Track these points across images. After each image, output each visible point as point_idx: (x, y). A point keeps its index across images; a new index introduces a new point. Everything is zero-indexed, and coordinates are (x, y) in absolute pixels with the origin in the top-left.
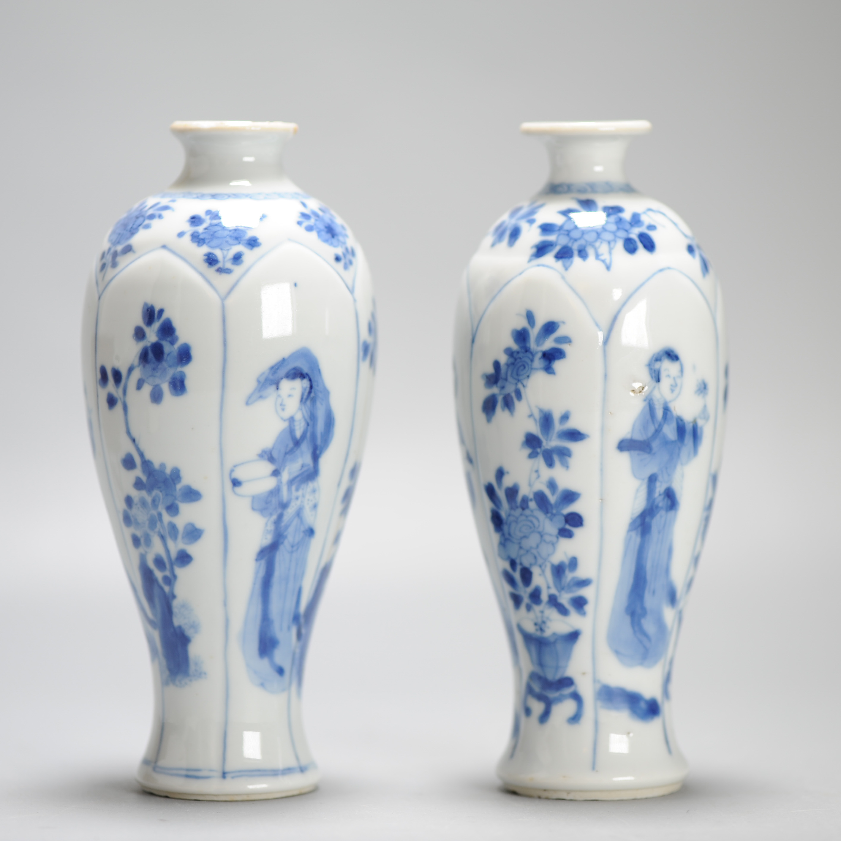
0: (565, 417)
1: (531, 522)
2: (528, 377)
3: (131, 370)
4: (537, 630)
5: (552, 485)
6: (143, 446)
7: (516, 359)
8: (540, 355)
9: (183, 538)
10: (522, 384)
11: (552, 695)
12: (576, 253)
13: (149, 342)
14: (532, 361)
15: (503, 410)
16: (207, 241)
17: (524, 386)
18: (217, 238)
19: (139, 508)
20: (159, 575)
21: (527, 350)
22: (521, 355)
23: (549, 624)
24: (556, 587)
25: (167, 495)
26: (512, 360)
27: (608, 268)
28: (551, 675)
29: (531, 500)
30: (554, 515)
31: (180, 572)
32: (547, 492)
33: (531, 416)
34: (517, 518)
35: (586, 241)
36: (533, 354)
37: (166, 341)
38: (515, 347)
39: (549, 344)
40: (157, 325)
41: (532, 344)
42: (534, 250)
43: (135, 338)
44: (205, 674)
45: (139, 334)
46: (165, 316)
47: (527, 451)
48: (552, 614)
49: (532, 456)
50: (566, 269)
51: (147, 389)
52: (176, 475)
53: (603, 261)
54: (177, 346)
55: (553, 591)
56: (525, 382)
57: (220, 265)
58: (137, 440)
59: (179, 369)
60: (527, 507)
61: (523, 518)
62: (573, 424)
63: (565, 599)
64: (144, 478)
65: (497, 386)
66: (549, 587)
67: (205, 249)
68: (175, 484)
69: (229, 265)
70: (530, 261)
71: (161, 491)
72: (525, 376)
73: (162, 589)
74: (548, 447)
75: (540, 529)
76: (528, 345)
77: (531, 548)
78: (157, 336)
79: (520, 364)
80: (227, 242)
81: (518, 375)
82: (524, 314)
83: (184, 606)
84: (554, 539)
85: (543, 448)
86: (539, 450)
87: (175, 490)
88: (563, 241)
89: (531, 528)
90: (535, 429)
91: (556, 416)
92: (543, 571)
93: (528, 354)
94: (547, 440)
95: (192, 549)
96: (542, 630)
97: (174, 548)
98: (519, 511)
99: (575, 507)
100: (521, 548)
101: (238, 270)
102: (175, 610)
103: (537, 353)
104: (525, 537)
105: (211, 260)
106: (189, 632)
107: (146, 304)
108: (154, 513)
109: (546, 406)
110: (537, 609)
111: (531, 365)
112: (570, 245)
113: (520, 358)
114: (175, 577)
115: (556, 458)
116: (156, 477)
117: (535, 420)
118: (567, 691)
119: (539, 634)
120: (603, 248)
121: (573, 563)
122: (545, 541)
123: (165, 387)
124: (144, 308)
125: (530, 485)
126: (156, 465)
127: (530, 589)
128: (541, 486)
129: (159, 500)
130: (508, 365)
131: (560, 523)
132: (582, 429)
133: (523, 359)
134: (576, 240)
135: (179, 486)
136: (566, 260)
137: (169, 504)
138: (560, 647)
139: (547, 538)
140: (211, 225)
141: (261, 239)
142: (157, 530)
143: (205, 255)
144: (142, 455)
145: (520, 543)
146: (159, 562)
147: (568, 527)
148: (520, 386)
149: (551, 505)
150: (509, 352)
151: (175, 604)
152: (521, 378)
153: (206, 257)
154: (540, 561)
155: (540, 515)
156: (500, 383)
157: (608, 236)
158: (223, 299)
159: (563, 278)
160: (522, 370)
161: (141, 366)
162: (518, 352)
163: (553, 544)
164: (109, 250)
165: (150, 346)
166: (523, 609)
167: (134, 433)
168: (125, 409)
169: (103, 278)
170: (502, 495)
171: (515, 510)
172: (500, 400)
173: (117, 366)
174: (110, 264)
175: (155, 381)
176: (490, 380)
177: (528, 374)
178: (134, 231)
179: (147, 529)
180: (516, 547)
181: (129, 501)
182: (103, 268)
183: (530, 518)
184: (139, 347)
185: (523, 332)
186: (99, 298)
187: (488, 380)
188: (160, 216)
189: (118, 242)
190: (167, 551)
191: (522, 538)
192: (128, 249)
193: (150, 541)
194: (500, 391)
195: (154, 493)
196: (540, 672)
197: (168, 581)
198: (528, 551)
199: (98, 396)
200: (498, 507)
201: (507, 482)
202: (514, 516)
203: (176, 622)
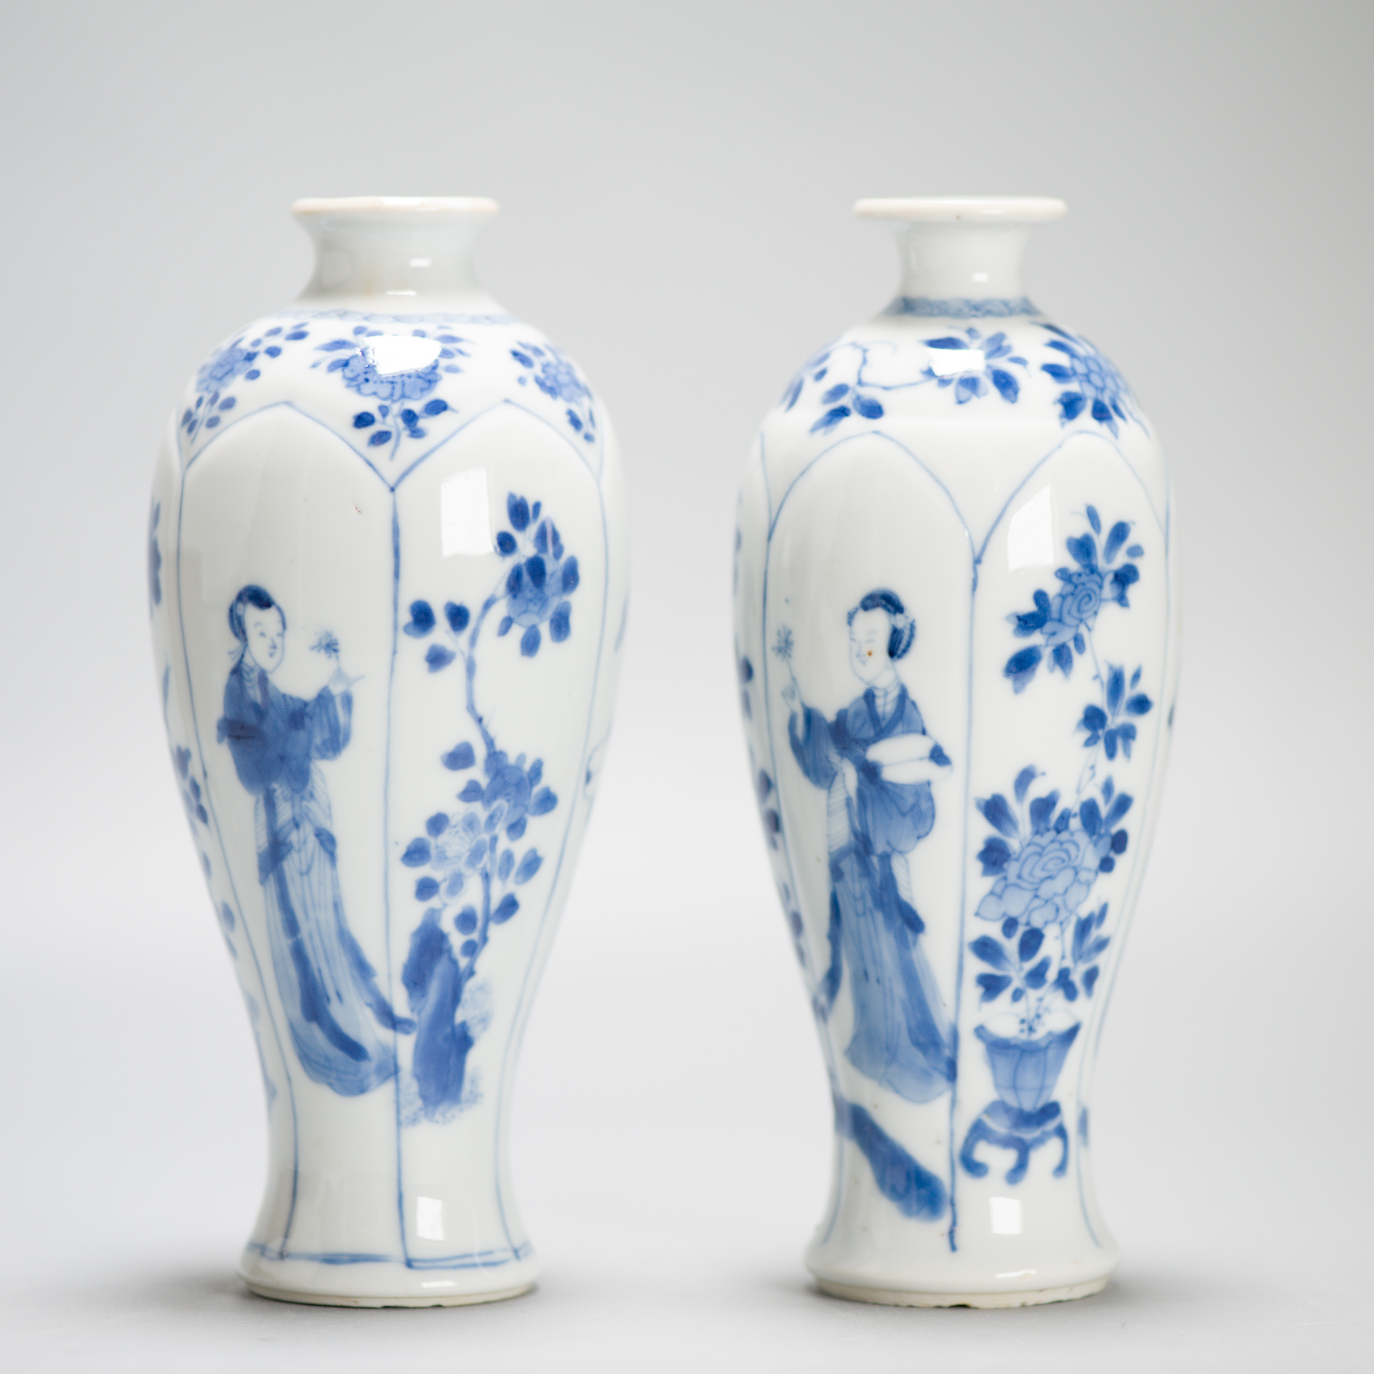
0: (1137, 676)
1: (1067, 852)
2: (1096, 613)
3: (488, 605)
4: (1022, 1031)
5: (1108, 787)
6: (493, 730)
7: (1076, 587)
8: (1110, 578)
9: (517, 873)
10: (1087, 626)
11: (1029, 1135)
12: (1112, 410)
13: (524, 556)
14: (1101, 587)
15: (1052, 670)
16: (556, 391)
17: (1089, 629)
19: (457, 832)
20: (457, 940)
21: (1093, 570)
22: (1084, 579)
23: (1046, 1018)
24: (1073, 954)
25: (516, 805)
26: (1070, 588)
28: (1029, 1103)
29: (1075, 815)
30: (1101, 836)
31: (496, 932)
32: (1100, 801)
33: (1097, 677)
34: (1043, 848)
35: (1113, 392)
36: (1102, 577)
37: (549, 553)
38: (1074, 566)
39: (1120, 560)
40: (533, 529)
41: (1100, 561)
42: (1059, 409)
43: (498, 551)
44: (482, 1095)
45: (506, 544)
46: (543, 515)
47: (1084, 735)
49: (1090, 742)
50: (1116, 436)
51: (517, 633)
52: (537, 771)
54: (563, 560)
55: (1068, 963)
56: (1090, 622)
57: (584, 429)
58: (485, 721)
59: (565, 597)
60: (1067, 827)
61: (1056, 846)
62: (1143, 687)
63: (1077, 977)
64: (484, 781)
65: (1042, 633)
66: (1063, 957)
67: (562, 405)
68: (531, 787)
69: (590, 429)
70: (1063, 425)
71: (508, 801)
72: (1091, 613)
73: (454, 963)
74: (1113, 727)
75: (1077, 863)
76: (1094, 562)
77: (1055, 894)
78: (536, 546)
79: (1084, 593)
81: (1079, 611)
82: (1084, 511)
83: (483, 987)
84: (1091, 877)
85: (1107, 729)
86: (1101, 732)
87: (530, 796)
88: (1090, 393)
89: (1063, 861)
90: (1098, 697)
91: (1128, 674)
92: (1063, 932)
93: (1095, 577)
94: (1113, 715)
95: (523, 893)
96: (1031, 1029)
97: (498, 892)
98: (1052, 834)
99: (1124, 823)
100: (1036, 897)
101: (598, 435)
102: (466, 996)
103: (1107, 573)
104: (1050, 877)
105: (575, 422)
106: (474, 1031)
107: (511, 496)
108: (486, 837)
109: (1117, 662)
110: (1032, 994)
111: (1100, 594)
112: (1100, 398)
113: (1084, 584)
114: (485, 940)
115: (1119, 743)
116: (507, 778)
117: (1102, 683)
118: (1051, 1125)
119: (1024, 1037)
121: (1103, 912)
122: (1079, 881)
123: (545, 629)
124: (509, 501)
125: (1079, 791)
126: (512, 755)
127: (1030, 965)
128: (1094, 792)
129: (501, 815)
130: (1063, 597)
131: (1104, 848)
132: (1150, 693)
133: (1088, 585)
134: (1102, 390)
135: (535, 790)
136: (1108, 422)
137: (513, 820)
138: (1051, 1053)
139: (1084, 876)
142: (480, 866)
144: (490, 743)
145: (1036, 890)
146: (466, 920)
147: (1111, 854)
148: (1083, 630)
149: (1100, 820)
150: (1063, 574)
151: (470, 986)
152: (1084, 616)
153: (567, 418)
154: (1063, 914)
155: (1082, 839)
156: (1049, 627)
158: (598, 479)
159: (1118, 450)
160: (1087, 603)
161: (509, 597)
162: (1080, 575)
163: (1088, 886)
164: (384, 411)
165: (526, 564)
166: (1005, 997)
167: (482, 708)
168: (471, 669)
169: (393, 454)
170: (1020, 811)
171: (1042, 835)
172: (1047, 655)
173: (458, 599)
174: (405, 433)
175: (530, 619)
176: (1026, 623)
177: (1095, 609)
178: (431, 377)
179: (461, 866)
180: (1027, 896)
181: (437, 823)
182: (381, 438)
183: (1066, 846)
184: (505, 566)
185: (1085, 541)
186: (392, 490)
187: (1022, 623)
188: (461, 352)
189: (403, 396)
190: (487, 898)
191: (1043, 880)
192: (438, 407)
193: (462, 884)
194: (1047, 640)
195: (495, 805)
196: (1012, 1100)
197: (471, 949)
198: (1047, 901)
199: (394, 652)
200: (1007, 834)
201: (1038, 789)
202: (1038, 845)
203: (460, 1016)
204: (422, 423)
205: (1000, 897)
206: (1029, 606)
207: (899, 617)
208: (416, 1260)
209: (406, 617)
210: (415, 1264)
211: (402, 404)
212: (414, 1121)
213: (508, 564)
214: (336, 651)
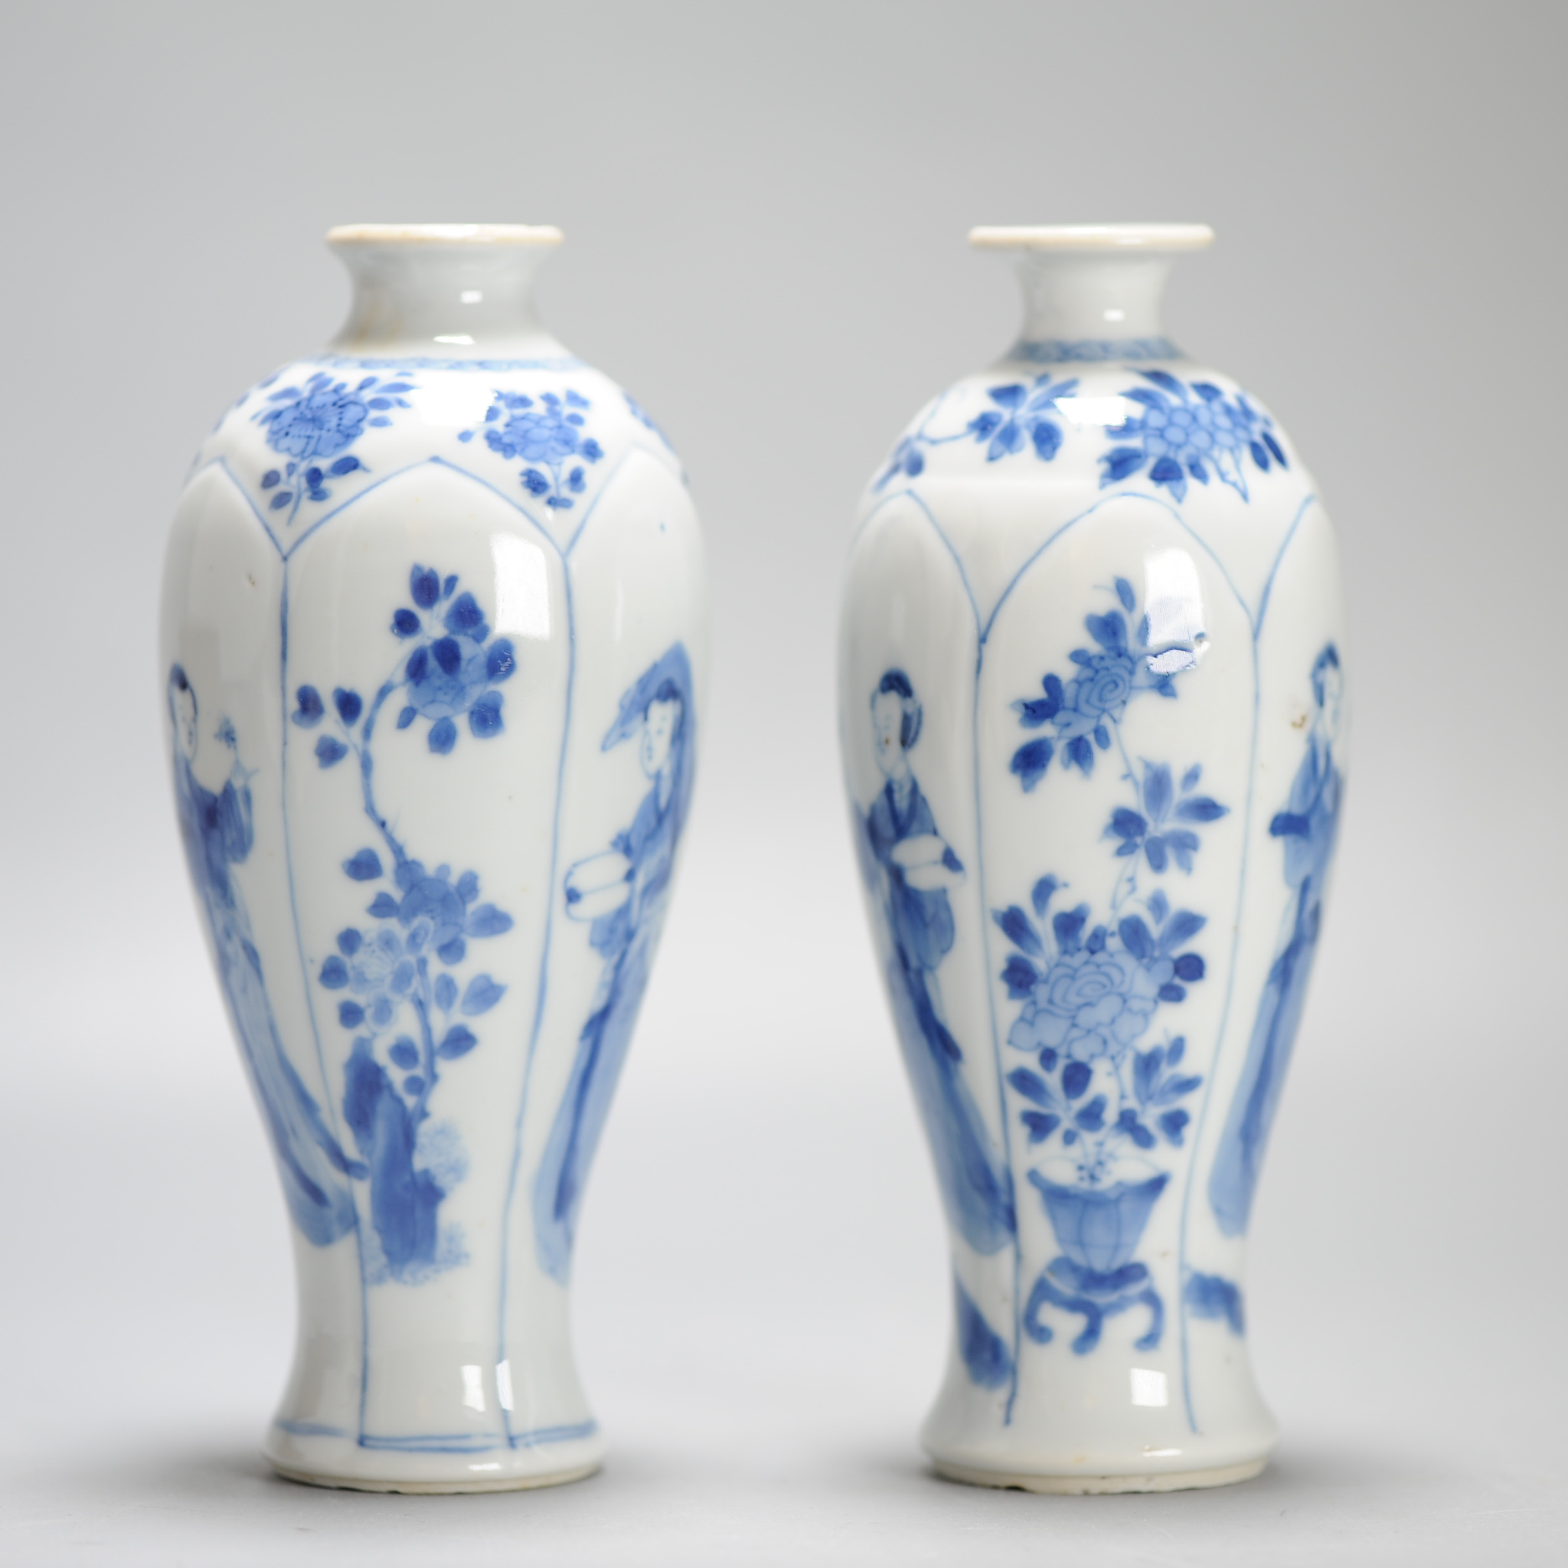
0: (1193, 776)
1: (1107, 976)
2: (1124, 703)
3: (384, 692)
4: (1081, 1179)
5: (1158, 904)
6: (401, 835)
7: (1097, 672)
9: (464, 1003)
10: (1111, 716)
11: (1101, 1298)
12: (1186, 471)
13: (429, 638)
14: (1132, 673)
15: (1066, 766)
16: (518, 448)
17: (1115, 721)
18: (534, 442)
19: (373, 951)
20: (397, 1075)
21: (1120, 653)
22: (1108, 663)
23: (1111, 1166)
24: (1138, 1094)
25: (444, 924)
26: (1088, 673)
27: (1245, 496)
28: (1101, 1262)
29: (1113, 934)
30: (1154, 960)
31: (447, 1069)
32: (1148, 918)
33: (1128, 776)
34: (1076, 970)
35: (1198, 448)
36: (1134, 661)
37: (466, 635)
38: (1094, 647)
40: (444, 606)
42: (1105, 467)
43: (396, 631)
44: (467, 1256)
45: (405, 623)
46: (460, 589)
47: (1116, 842)
48: (1123, 1146)
49: (1124, 851)
50: (1179, 500)
51: (422, 726)
52: (469, 885)
53: (1234, 484)
54: (487, 643)
55: (1131, 1103)
56: (1116, 713)
57: (552, 492)
58: (389, 825)
59: (492, 687)
60: (1103, 947)
61: (1091, 968)
62: (1206, 788)
63: (1150, 1117)
64: (397, 895)
65: (1053, 723)
66: (1123, 1097)
67: (518, 464)
68: (464, 903)
69: (565, 492)
70: (1102, 486)
71: (433, 918)
72: (1118, 701)
73: (399, 1101)
74: (1158, 834)
75: (1124, 989)
76: (1122, 643)
77: (1099, 1024)
78: (446, 626)
79: (1108, 679)
80: (553, 449)
81: (1101, 699)
82: (1111, 584)
83: (444, 1131)
84: (1149, 1005)
85: (1147, 836)
86: (1139, 840)
87: (464, 914)
88: (1157, 449)
89: (1104, 986)
90: (1134, 800)
91: (1177, 774)
92: (1117, 1068)
93: (1124, 661)
94: (1156, 820)
95: (478, 1025)
96: (1093, 1178)
97: (441, 1023)
98: (1084, 955)
99: (1194, 945)
100: (1074, 1025)
101: (581, 501)
103: (1141, 657)
104: (1089, 1004)
105: (535, 484)
106: (442, 1181)
107: (417, 569)
108: (411, 959)
109: (1157, 758)
110: (1088, 1139)
111: (1130, 681)
112: (1171, 455)
113: (1107, 669)
114: (434, 1077)
115: (1170, 854)
116: (425, 892)
117: (1136, 783)
118: (1134, 1289)
119: (1085, 1186)
120: (1226, 461)
121: (1178, 1048)
122: (1130, 1010)
123: (462, 722)
124: (413, 574)
125: (1114, 906)
126: (430, 865)
127: (1080, 1103)
128: (1135, 907)
129: (427, 934)
130: (1079, 682)
131: (1164, 973)
132: (1220, 797)
133: (1114, 671)
134: (1179, 446)
135: (471, 907)
136: (1174, 483)
137: (445, 940)
138: (1126, 1207)
139: (1135, 1004)
140: (514, 419)
141: (603, 445)
142: (410, 991)
143: (523, 474)
144: (398, 851)
145: (1074, 1017)
146: (404, 1053)
147: (1178, 981)
148: (1106, 721)
149: (1151, 941)
150: (1078, 656)
151: (424, 1130)
152: (1108, 706)
153: (525, 479)
154: (1113, 1048)
155: (1128, 962)
156: (1061, 717)
157: (1225, 438)
158: (565, 555)
159: (1177, 516)
160: (1111, 691)
161: (410, 684)
162: (1102, 658)
163: (1146, 1016)
164: (291, 468)
165: (431, 647)
166: (1054, 1140)
167: (384, 810)
168: (366, 765)
169: (290, 520)
170: (1043, 926)
171: (1072, 955)
172: (1060, 749)
173: (349, 685)
174: (306, 495)
175: (441, 710)
176: (1034, 711)
177: (1123, 697)
178: (351, 431)
179: (385, 990)
180: (1064, 1024)
181: (349, 940)
182: (281, 501)
183: (1105, 969)
184: (405, 648)
185: (1110, 619)
186: (285, 559)
187: (1030, 712)
188: (401, 403)
189: (315, 453)
190: (427, 1030)
191: (1080, 1007)
192: (349, 465)
193: (390, 1012)
194: (1060, 732)
195: (417, 921)
196: (1078, 1258)
197: (417, 1086)
198: (1089, 1031)
199: (285, 743)
200: (1030, 952)
201: (1061, 902)
202: (1069, 966)
203: (419, 1162)
204: (326, 484)
205: (1031, 1024)
206: (1037, 692)
207: (909, 701)
208: (369, 1438)
209: (293, 704)
210: (368, 1442)
211: (311, 461)
212: (379, 1279)
213: (409, 646)
214: (233, 739)
